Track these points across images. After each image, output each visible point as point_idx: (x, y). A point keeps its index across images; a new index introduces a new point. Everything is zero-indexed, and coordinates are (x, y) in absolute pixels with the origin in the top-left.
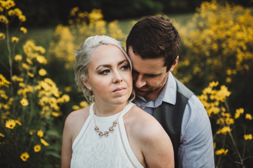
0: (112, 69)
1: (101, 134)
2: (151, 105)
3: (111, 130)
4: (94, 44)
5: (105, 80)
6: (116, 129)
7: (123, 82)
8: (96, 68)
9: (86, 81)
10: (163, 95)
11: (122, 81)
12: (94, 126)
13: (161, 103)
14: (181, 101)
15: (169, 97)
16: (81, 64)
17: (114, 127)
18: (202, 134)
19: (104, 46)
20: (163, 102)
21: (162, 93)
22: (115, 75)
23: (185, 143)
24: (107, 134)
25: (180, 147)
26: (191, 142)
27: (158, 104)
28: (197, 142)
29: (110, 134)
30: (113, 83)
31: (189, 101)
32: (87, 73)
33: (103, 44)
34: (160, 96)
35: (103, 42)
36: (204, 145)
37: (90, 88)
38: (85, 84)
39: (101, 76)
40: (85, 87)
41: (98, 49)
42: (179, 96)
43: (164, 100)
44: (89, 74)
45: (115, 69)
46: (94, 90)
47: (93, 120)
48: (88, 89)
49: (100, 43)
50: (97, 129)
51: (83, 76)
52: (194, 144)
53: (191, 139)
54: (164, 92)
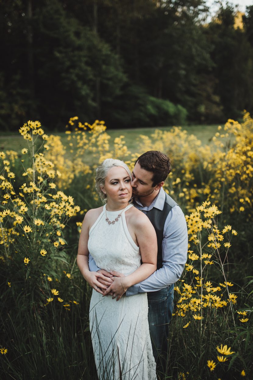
0: (119, 182)
1: (110, 223)
2: (146, 209)
3: (117, 220)
4: (110, 166)
5: (115, 188)
6: (120, 219)
8: (111, 180)
9: (103, 188)
10: (155, 203)
11: (125, 189)
12: (106, 218)
13: (152, 208)
14: (167, 208)
15: (159, 204)
16: (101, 177)
17: (118, 218)
18: (178, 231)
19: (116, 167)
20: (154, 208)
21: (154, 201)
23: (166, 237)
24: (113, 223)
25: (164, 240)
26: (170, 236)
27: (150, 208)
28: (175, 236)
29: (116, 222)
30: (120, 190)
31: (172, 209)
32: (104, 183)
33: (115, 166)
34: (152, 203)
35: (115, 165)
36: (179, 239)
37: (105, 193)
38: (102, 190)
39: (112, 185)
40: (102, 192)
41: (112, 169)
42: (166, 204)
43: (154, 207)
44: (105, 184)
45: (122, 182)
46: (108, 194)
47: (105, 214)
48: (104, 193)
49: (113, 165)
50: (107, 220)
51: (101, 184)
52: (172, 238)
53: (170, 234)
54: (155, 201)
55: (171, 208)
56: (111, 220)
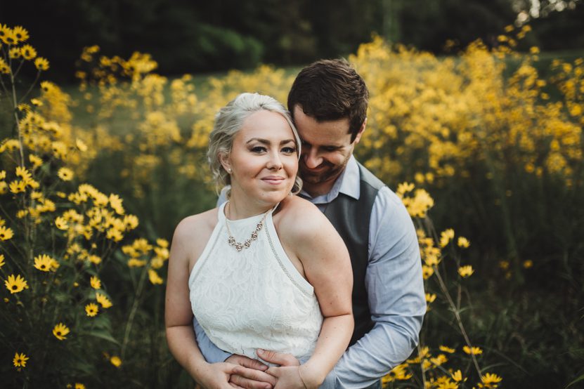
0: (270, 149)
1: (239, 248)
2: (321, 200)
3: (254, 236)
4: (252, 106)
5: (256, 161)
6: (262, 234)
7: (282, 170)
8: (249, 139)
9: (226, 158)
10: (340, 183)
11: (281, 168)
13: (337, 195)
14: (367, 194)
15: (349, 185)
16: (224, 130)
17: (258, 232)
18: (403, 241)
19: (265, 111)
20: (341, 194)
21: (339, 180)
22: (273, 157)
23: (377, 258)
24: (247, 245)
25: (370, 267)
26: (385, 254)
27: (332, 196)
28: (396, 255)
29: (253, 243)
30: (267, 168)
31: (380, 193)
32: (230, 145)
33: (265, 108)
34: (335, 186)
35: (265, 106)
36: (407, 260)
37: (229, 170)
38: (223, 163)
39: (252, 153)
40: (222, 169)
41: (256, 114)
42: (363, 185)
43: (341, 191)
44: (234, 148)
46: (235, 172)
47: (225, 228)
48: (226, 172)
49: (261, 105)
50: (231, 241)
51: (222, 149)
52: (391, 258)
53: (387, 249)
54: (342, 180)
55: (376, 192)
56: (240, 240)
